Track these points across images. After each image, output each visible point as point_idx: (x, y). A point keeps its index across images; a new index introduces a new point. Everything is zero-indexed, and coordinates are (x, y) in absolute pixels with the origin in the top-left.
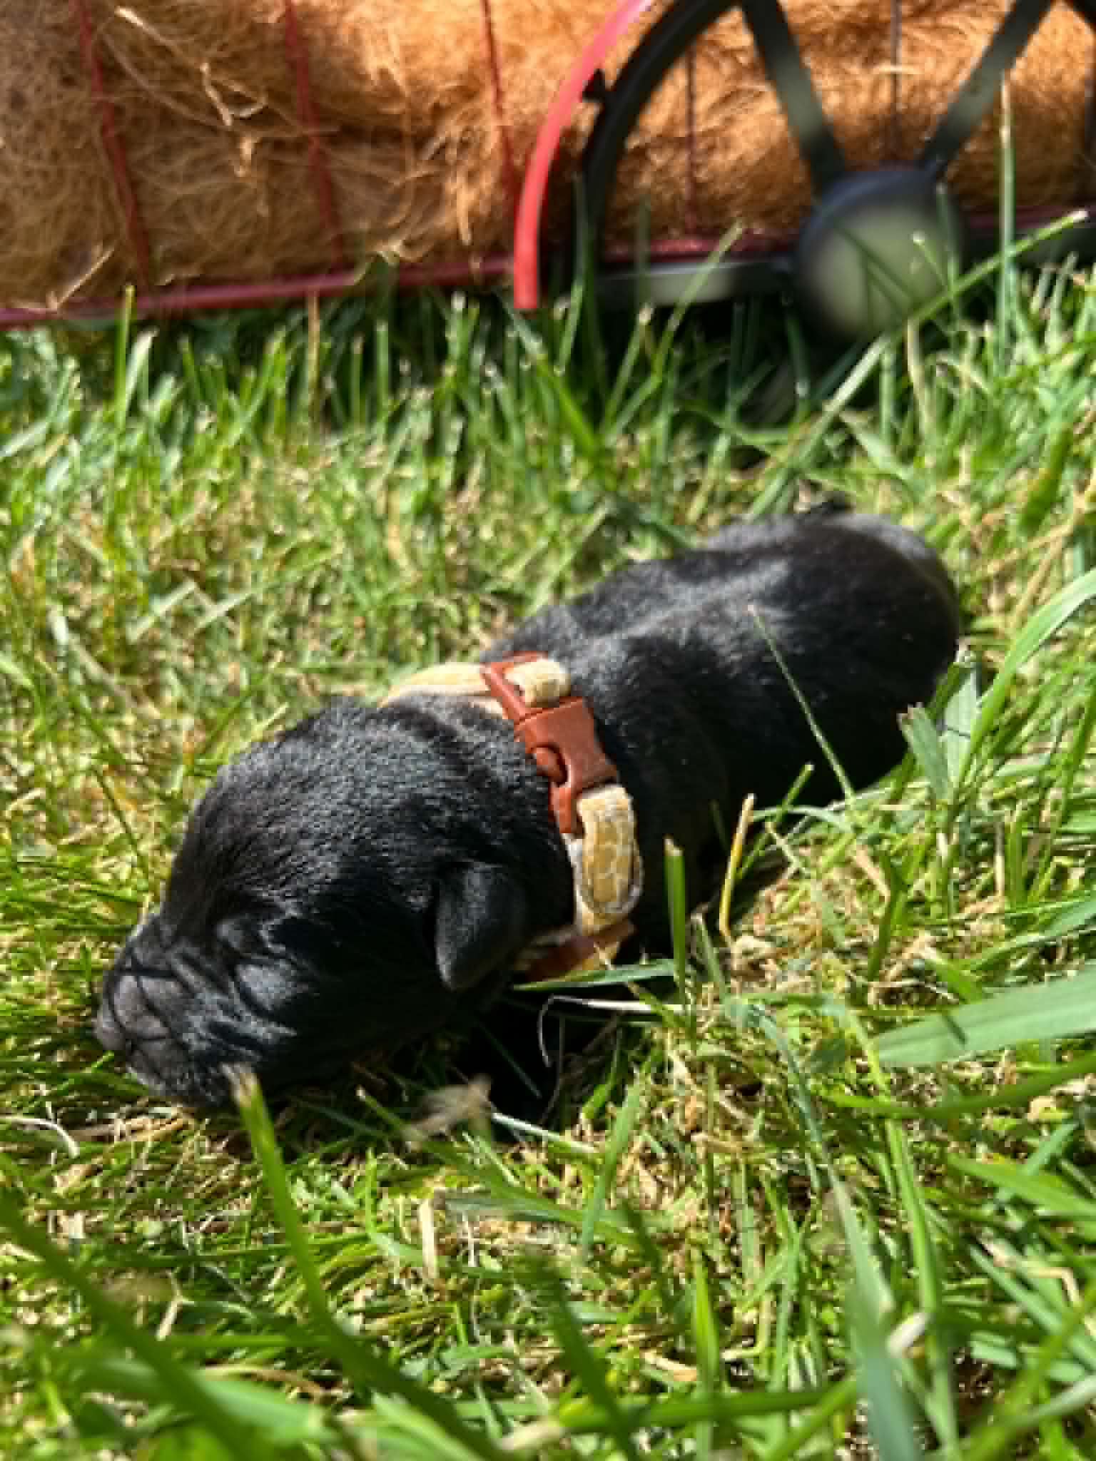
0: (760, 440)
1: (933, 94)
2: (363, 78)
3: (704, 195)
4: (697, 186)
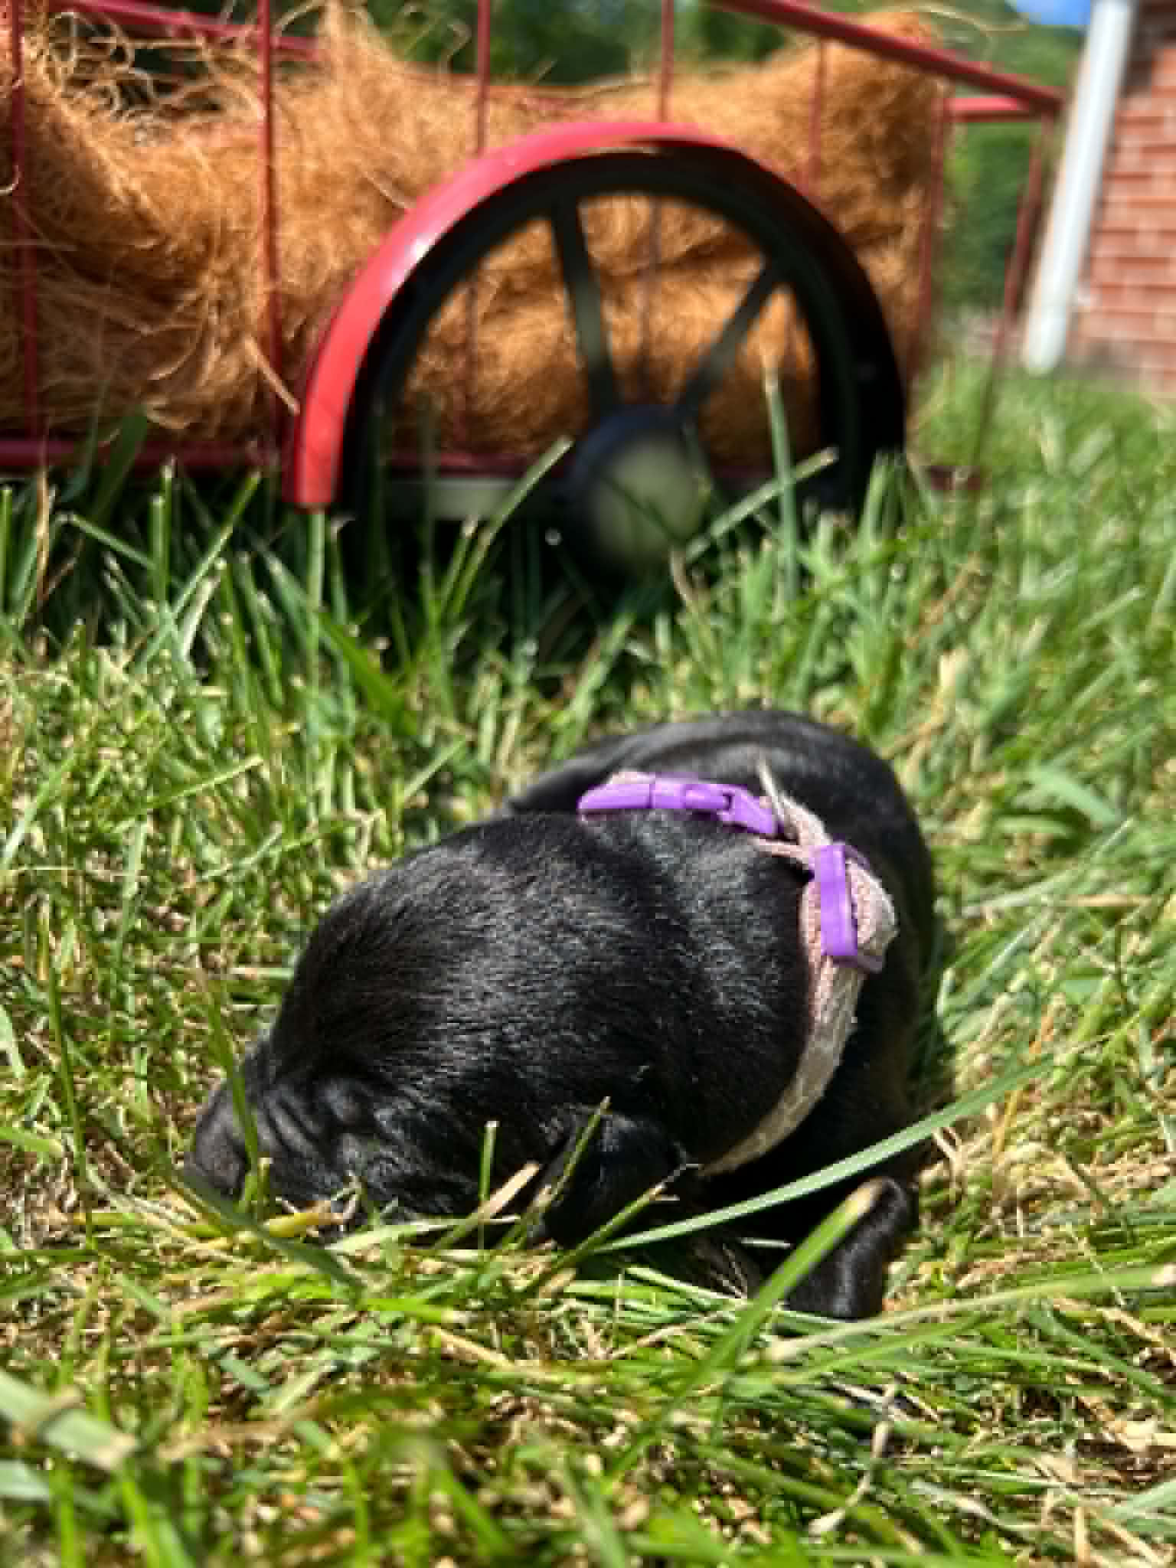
1: (670, 349)
4: (468, 398)
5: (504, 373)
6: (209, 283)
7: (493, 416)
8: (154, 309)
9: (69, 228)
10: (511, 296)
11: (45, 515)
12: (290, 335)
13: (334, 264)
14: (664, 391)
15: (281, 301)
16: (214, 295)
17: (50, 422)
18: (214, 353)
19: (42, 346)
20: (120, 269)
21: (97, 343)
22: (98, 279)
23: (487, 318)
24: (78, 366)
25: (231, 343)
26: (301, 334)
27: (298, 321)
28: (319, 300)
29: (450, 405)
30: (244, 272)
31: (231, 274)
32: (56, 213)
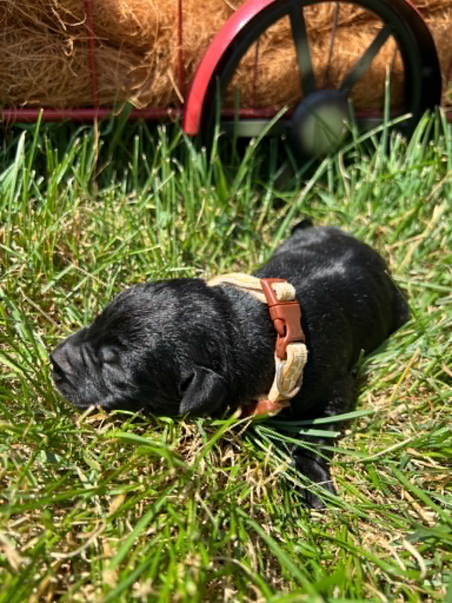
0: (283, 196)
1: (341, 63)
2: (118, 17)
3: (258, 92)
4: (255, 87)
5: (270, 77)
6: (157, 46)
7: (265, 93)
8: (138, 58)
9: (106, 29)
10: (276, 42)
11: (97, 140)
12: (186, 66)
13: (205, 35)
14: (337, 82)
15: (184, 53)
16: (159, 51)
17: (100, 103)
18: (158, 74)
19: (98, 75)
20: (125, 44)
21: (116, 73)
22: (117, 48)
23: (265, 53)
24: (110, 82)
25: (163, 72)
26: (190, 66)
27: (189, 61)
28: (198, 50)
29: (247, 91)
30: (171, 41)
31: (166, 42)
32: (102, 24)
